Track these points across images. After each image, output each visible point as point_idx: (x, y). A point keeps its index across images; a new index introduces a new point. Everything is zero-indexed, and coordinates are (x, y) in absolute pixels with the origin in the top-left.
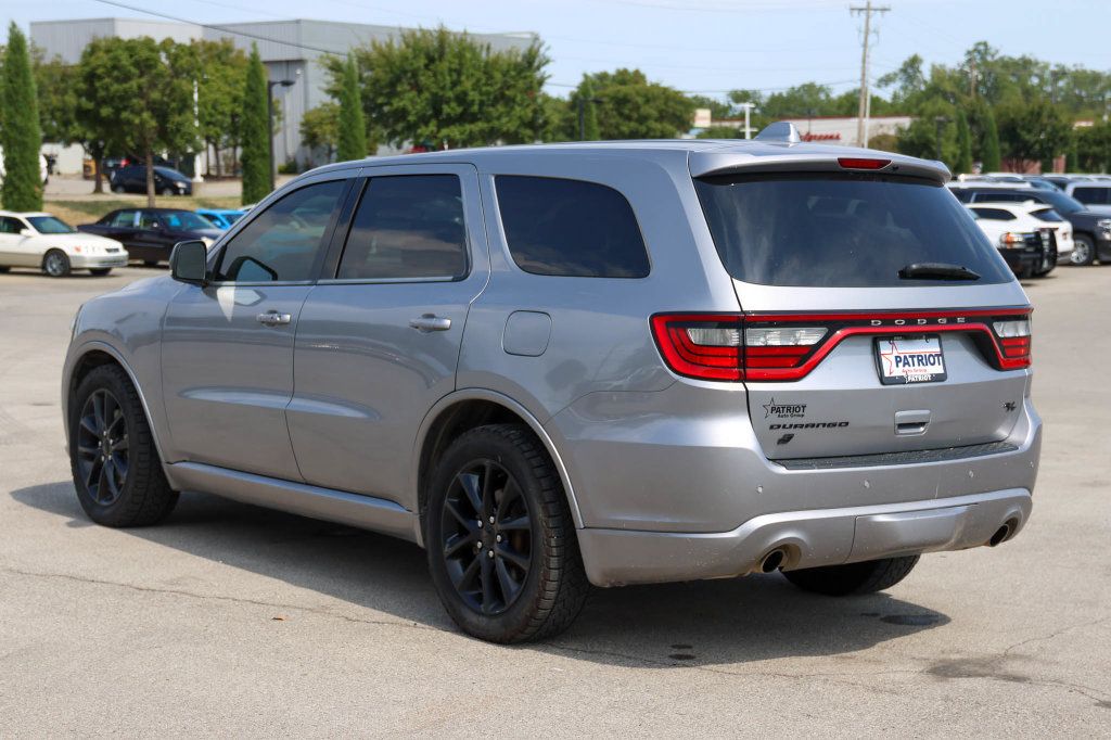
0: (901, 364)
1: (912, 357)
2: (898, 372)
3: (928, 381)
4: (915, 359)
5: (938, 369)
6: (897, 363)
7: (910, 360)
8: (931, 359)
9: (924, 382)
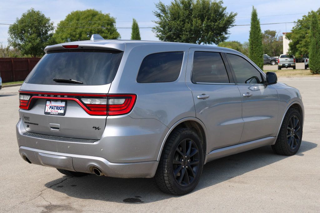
0: (51, 109)
1: (55, 107)
2: (49, 111)
3: (57, 115)
4: (56, 108)
5: (62, 111)
6: (50, 108)
7: (54, 107)
8: (61, 108)
9: (55, 115)
